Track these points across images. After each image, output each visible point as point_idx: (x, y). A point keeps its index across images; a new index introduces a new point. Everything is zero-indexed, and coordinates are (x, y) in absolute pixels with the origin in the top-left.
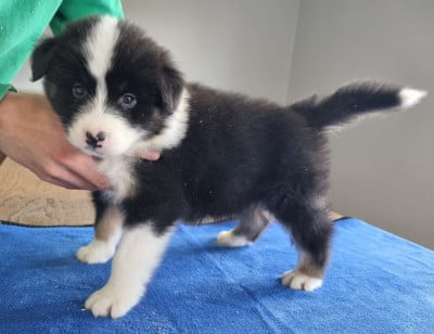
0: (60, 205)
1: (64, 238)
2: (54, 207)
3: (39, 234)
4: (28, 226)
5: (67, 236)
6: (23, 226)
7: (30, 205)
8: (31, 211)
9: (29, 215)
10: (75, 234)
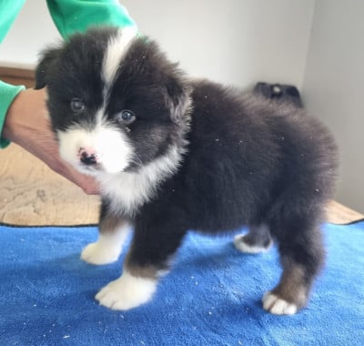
0: (51, 199)
1: (50, 241)
2: (44, 201)
3: (24, 236)
4: (13, 226)
5: (56, 239)
6: (8, 225)
7: (18, 198)
8: (19, 207)
9: (16, 211)
10: (64, 236)
